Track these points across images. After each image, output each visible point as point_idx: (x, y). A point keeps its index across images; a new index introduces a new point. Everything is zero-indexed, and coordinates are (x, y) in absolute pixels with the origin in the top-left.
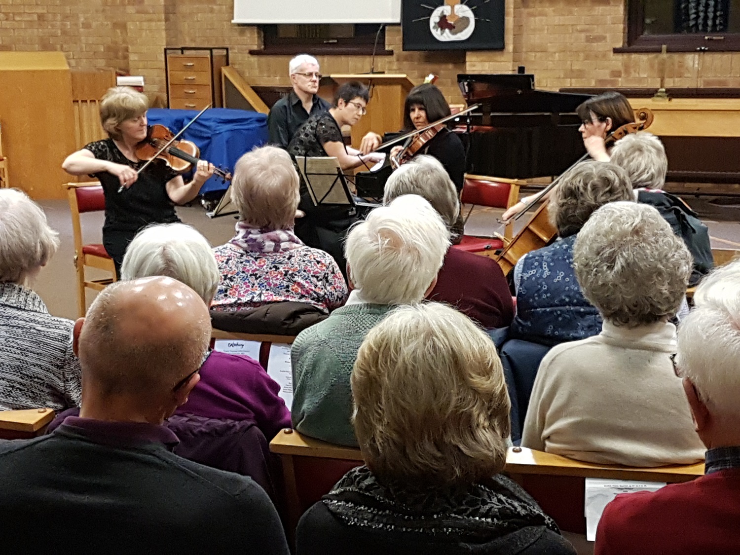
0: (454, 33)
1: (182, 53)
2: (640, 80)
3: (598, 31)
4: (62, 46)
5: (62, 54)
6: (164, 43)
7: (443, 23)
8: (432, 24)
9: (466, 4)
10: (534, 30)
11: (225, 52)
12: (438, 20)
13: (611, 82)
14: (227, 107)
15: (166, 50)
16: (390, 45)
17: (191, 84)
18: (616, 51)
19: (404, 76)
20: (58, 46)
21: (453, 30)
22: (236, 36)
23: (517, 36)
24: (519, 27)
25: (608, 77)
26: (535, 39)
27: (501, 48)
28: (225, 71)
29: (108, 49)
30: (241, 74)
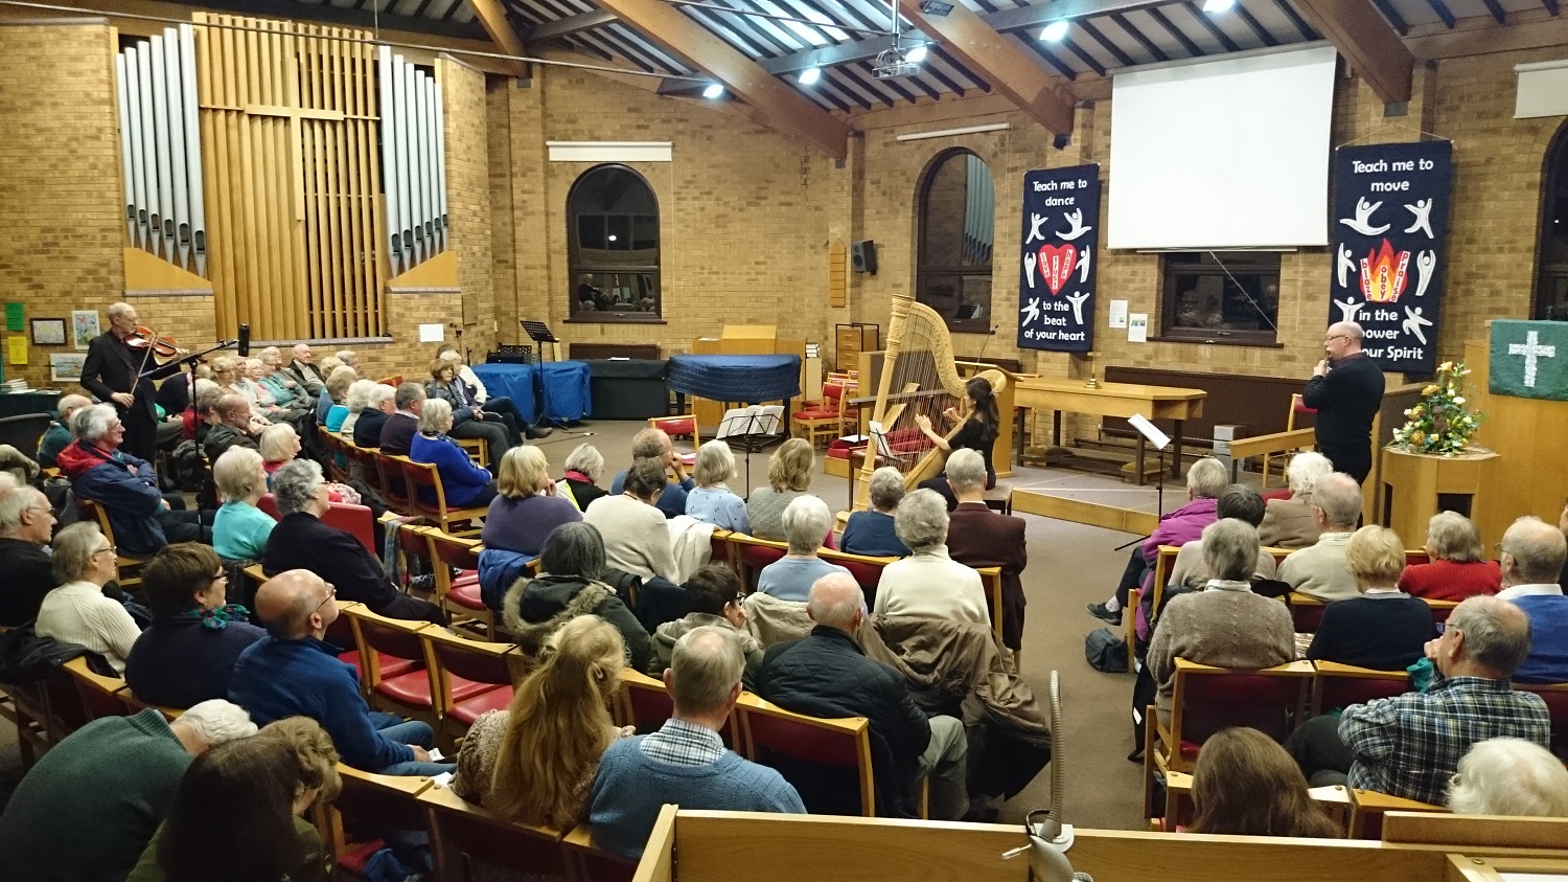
2: (1166, 363)
6: (849, 319)
11: (875, 328)
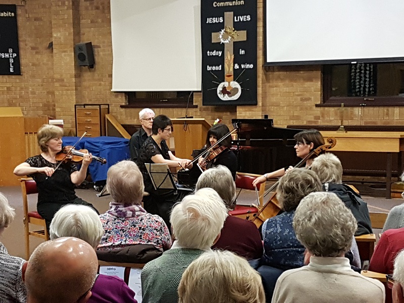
0: (231, 96)
1: (84, 107)
3: (307, 95)
4: (19, 104)
5: (19, 108)
6: (75, 102)
7: (224, 91)
8: (218, 92)
9: (236, 81)
10: (273, 94)
11: (107, 107)
12: (221, 89)
13: (315, 122)
14: (108, 136)
15: (75, 105)
16: (196, 102)
17: (89, 123)
18: (317, 106)
19: (204, 119)
20: (18, 104)
21: (230, 95)
22: (113, 98)
23: (264, 98)
24: (265, 93)
25: (313, 120)
26: (274, 99)
27: (256, 104)
28: (107, 116)
29: (45, 105)
30: (115, 118)
